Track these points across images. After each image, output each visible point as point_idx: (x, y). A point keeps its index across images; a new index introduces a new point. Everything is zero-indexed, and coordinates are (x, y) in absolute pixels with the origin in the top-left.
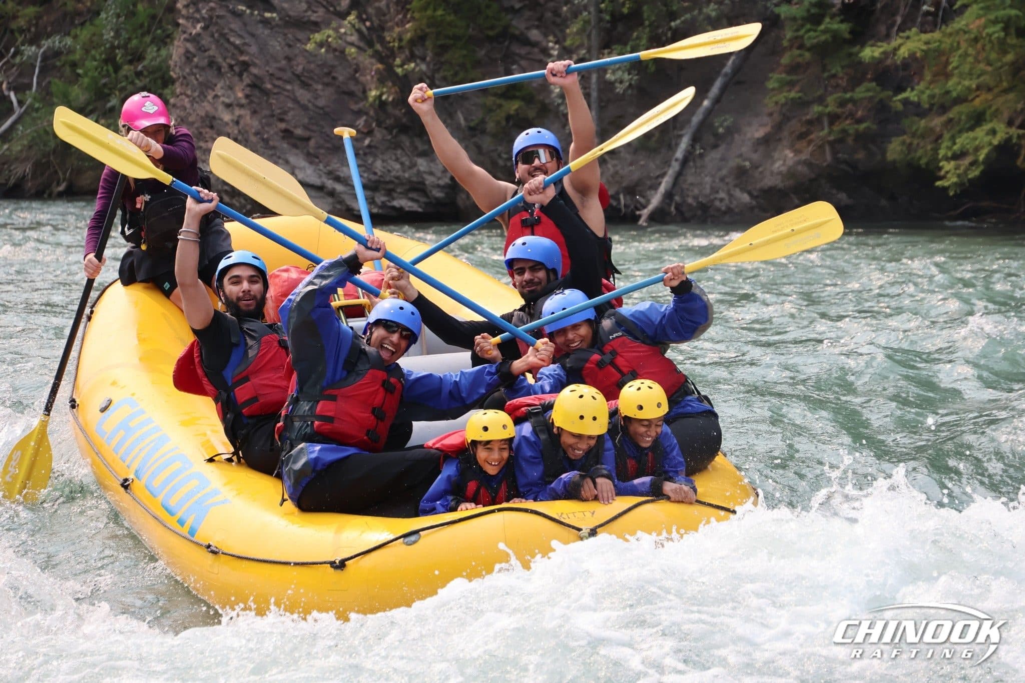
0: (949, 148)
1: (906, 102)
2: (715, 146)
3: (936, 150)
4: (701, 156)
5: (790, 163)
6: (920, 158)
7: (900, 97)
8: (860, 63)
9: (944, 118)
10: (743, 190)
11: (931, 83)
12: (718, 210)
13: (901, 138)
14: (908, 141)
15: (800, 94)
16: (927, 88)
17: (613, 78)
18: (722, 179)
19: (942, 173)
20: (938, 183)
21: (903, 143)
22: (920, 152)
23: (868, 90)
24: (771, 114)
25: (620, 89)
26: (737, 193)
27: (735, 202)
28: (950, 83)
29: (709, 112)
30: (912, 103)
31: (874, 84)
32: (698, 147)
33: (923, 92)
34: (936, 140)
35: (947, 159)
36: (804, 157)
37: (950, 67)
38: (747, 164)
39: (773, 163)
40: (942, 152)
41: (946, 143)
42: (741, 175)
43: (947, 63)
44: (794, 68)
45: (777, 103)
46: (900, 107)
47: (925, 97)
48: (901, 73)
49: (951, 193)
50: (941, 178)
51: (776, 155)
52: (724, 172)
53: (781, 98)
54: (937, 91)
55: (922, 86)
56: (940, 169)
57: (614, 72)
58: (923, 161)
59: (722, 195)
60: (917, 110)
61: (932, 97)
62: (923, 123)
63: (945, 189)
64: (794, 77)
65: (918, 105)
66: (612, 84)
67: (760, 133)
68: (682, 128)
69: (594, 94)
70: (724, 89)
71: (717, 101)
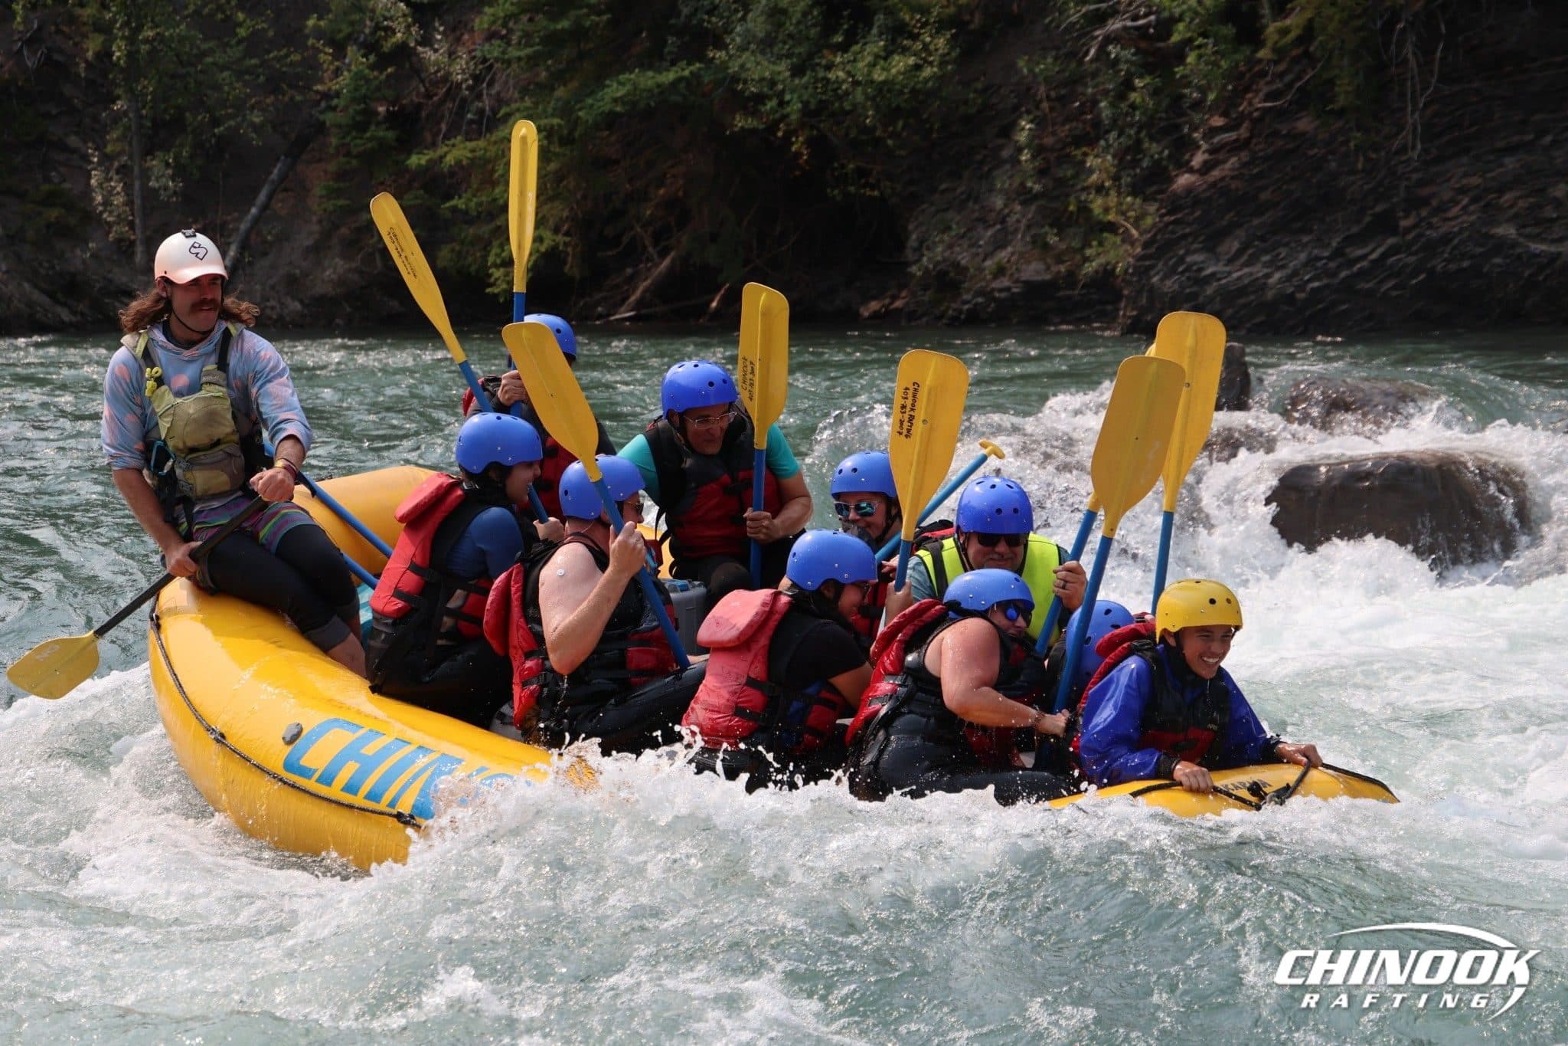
0: (497, 255)
1: (454, 209)
2: (265, 254)
3: (485, 258)
4: (250, 263)
5: (340, 271)
6: (470, 265)
7: (447, 205)
8: (407, 170)
9: (492, 226)
10: (293, 298)
11: (478, 190)
12: (270, 318)
13: (449, 246)
14: (457, 248)
15: (347, 202)
16: (474, 196)
17: (157, 185)
18: (273, 287)
19: (492, 280)
20: (488, 290)
21: (453, 250)
22: (470, 259)
23: (416, 198)
24: (320, 222)
25: (163, 195)
26: (289, 301)
27: (286, 311)
28: (497, 191)
29: (257, 220)
30: (461, 210)
31: (422, 192)
32: (246, 254)
33: (470, 200)
34: (485, 248)
35: (496, 266)
36: (354, 265)
37: (496, 175)
38: (297, 271)
39: (324, 270)
40: (491, 259)
41: (495, 250)
42: (292, 283)
43: (493, 171)
44: (341, 175)
45: (325, 210)
46: (448, 215)
47: (472, 205)
48: (448, 181)
49: (501, 300)
50: (491, 285)
51: (326, 263)
52: (274, 280)
53: (330, 205)
54: (484, 199)
55: (468, 195)
56: (490, 276)
57: (157, 180)
58: (473, 269)
59: (272, 303)
60: (466, 218)
61: (480, 204)
62: (471, 231)
63: (496, 296)
64: (342, 185)
65: (466, 212)
66: (155, 191)
67: (309, 242)
68: (229, 236)
69: (138, 202)
70: (270, 197)
71: (265, 207)
